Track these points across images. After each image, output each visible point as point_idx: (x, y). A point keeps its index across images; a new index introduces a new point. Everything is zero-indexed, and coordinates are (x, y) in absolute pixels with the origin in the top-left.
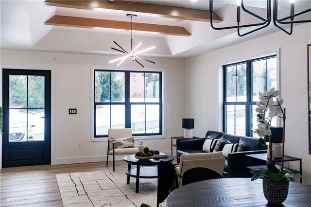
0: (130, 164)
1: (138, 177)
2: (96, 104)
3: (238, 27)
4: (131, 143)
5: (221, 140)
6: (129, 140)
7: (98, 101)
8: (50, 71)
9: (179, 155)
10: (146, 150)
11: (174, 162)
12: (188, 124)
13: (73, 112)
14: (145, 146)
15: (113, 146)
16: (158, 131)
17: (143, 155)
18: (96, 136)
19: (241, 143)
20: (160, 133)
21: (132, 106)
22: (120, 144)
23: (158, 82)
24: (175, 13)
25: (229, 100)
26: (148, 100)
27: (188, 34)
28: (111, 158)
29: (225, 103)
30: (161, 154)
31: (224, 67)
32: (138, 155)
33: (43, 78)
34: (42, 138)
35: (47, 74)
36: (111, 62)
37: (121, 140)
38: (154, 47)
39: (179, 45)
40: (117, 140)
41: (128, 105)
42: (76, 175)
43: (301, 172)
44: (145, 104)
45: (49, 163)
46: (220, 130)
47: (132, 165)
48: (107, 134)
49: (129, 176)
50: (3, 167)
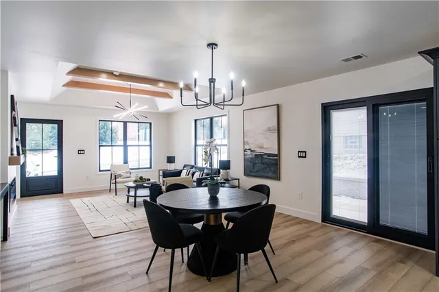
0: (129, 188)
1: (135, 196)
2: (100, 146)
3: (197, 105)
4: (128, 175)
5: (193, 170)
6: (127, 173)
8: (62, 121)
9: (164, 181)
10: (141, 178)
11: (161, 185)
12: (171, 160)
13: (81, 152)
14: (140, 175)
15: (115, 178)
16: (149, 166)
17: (139, 182)
18: (100, 171)
19: (206, 171)
20: (151, 168)
21: (129, 147)
22: (120, 176)
23: (148, 130)
24: (161, 85)
25: (198, 143)
26: (141, 143)
27: (171, 97)
28: (113, 186)
29: (196, 145)
30: (151, 180)
31: (196, 121)
32: (135, 181)
33: (56, 125)
34: (55, 173)
35: (60, 123)
36: (115, 116)
37: (121, 172)
38: (146, 107)
39: (164, 105)
40: (118, 173)
41: (125, 146)
42: (86, 200)
43: (239, 187)
44: (139, 146)
45: (62, 193)
46: (193, 164)
47: (131, 189)
48: (109, 169)
49: (128, 197)
50: (21, 197)
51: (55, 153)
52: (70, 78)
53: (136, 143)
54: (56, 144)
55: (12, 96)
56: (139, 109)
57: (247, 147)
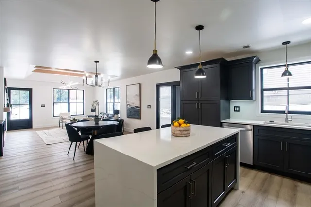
2: (54, 103)
6: (69, 117)
7: (55, 101)
8: (32, 89)
10: (74, 119)
13: (43, 106)
15: (62, 119)
18: (54, 116)
20: (83, 114)
21: (71, 104)
22: (65, 119)
25: (108, 101)
26: (78, 101)
28: (61, 125)
31: (107, 89)
32: (71, 121)
33: (28, 91)
34: (28, 117)
35: (30, 90)
37: (65, 117)
41: (69, 103)
42: (46, 131)
44: (77, 103)
45: (32, 128)
48: (59, 115)
50: (8, 130)
51: (28, 107)
52: (35, 69)
53: (75, 101)
54: (28, 101)
55: (5, 78)
56: (74, 84)
57: (128, 103)
